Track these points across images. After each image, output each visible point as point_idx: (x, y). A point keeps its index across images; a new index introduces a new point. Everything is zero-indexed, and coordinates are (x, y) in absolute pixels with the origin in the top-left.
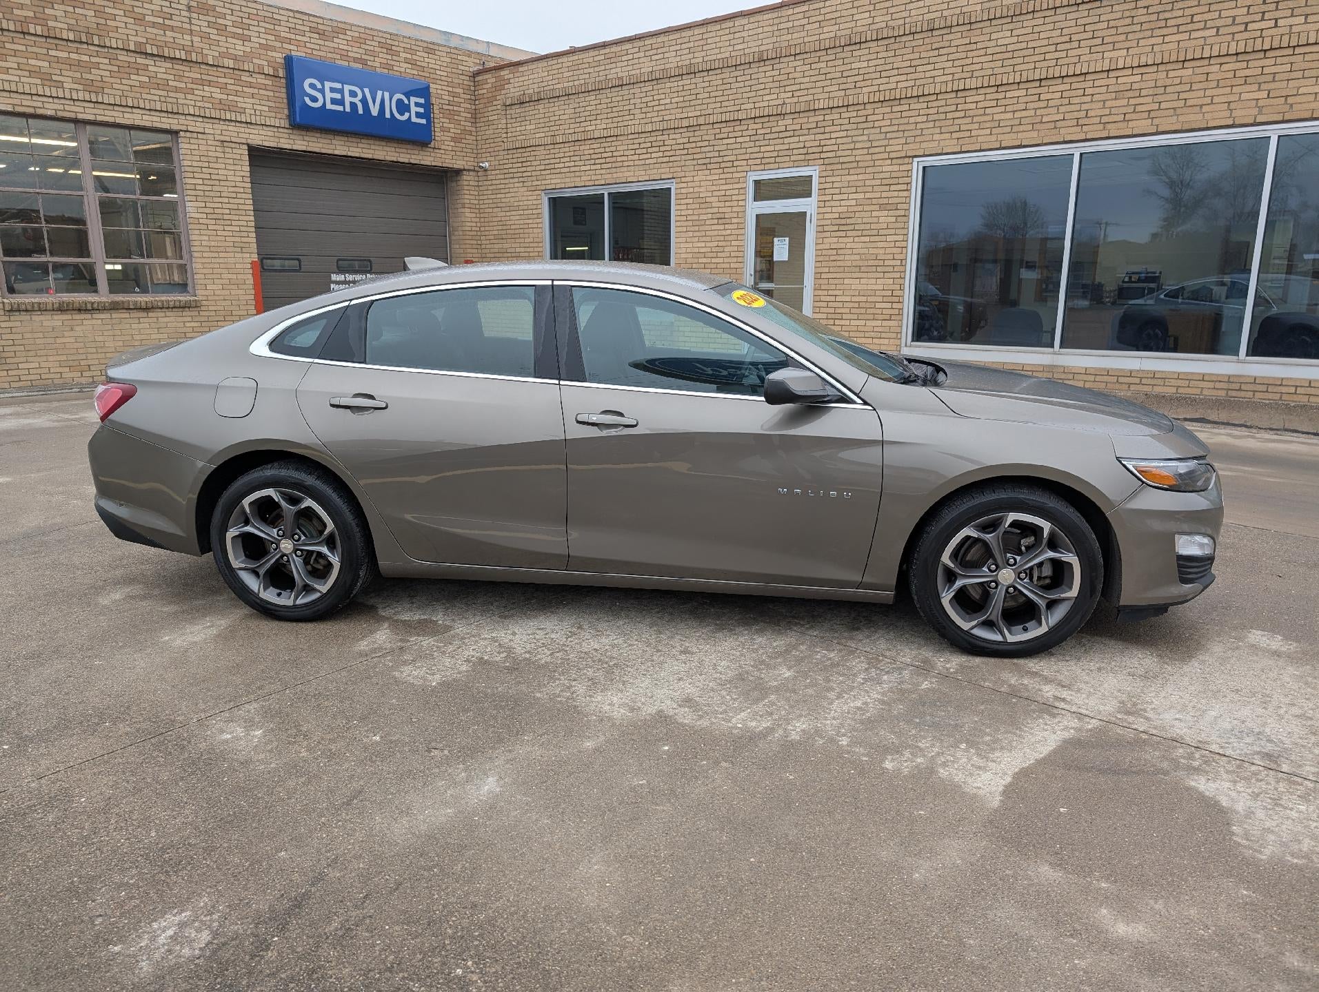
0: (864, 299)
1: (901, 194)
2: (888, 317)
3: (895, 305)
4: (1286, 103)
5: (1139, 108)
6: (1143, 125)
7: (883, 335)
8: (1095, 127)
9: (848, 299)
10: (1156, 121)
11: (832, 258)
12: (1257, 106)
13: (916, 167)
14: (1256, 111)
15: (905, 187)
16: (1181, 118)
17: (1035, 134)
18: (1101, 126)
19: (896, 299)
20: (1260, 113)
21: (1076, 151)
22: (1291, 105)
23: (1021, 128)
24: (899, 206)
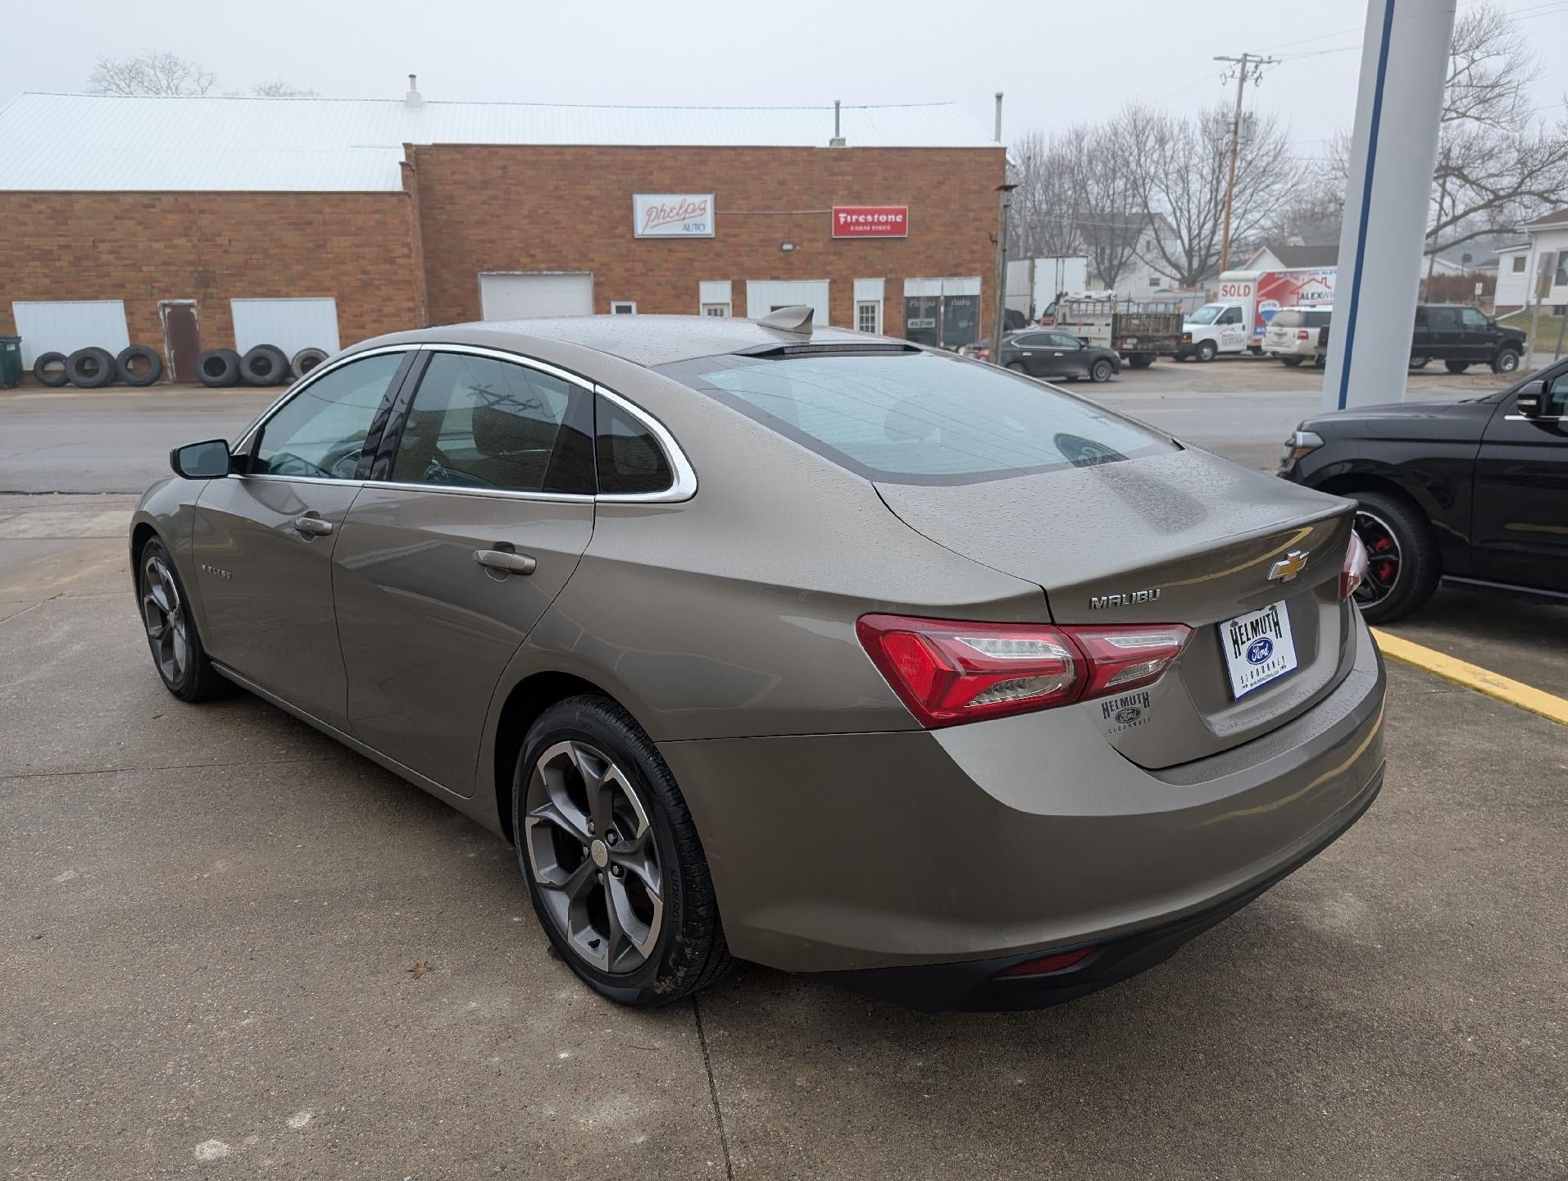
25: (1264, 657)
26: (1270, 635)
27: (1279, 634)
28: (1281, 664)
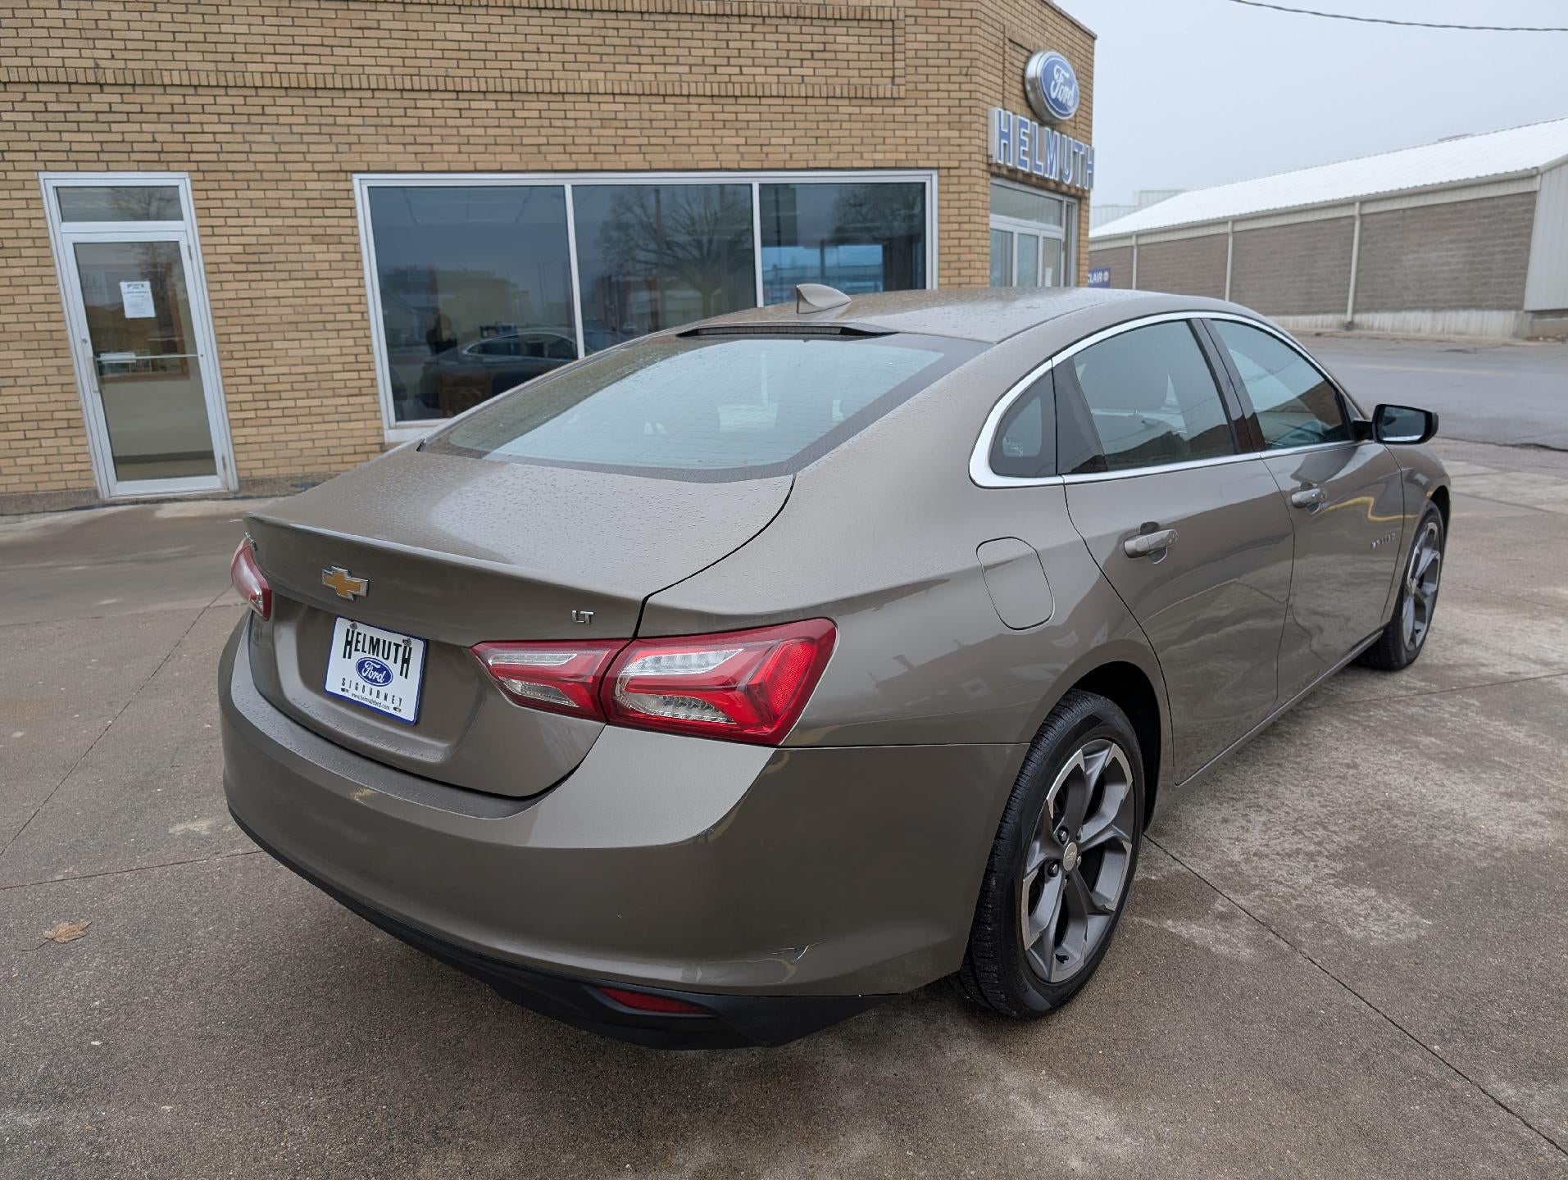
0: (313, 369)
1: (343, 222)
2: (356, 391)
3: (363, 375)
4: (762, 152)
5: (629, 141)
6: (636, 160)
7: (353, 416)
8: (584, 157)
9: (285, 370)
10: (648, 157)
11: (244, 312)
12: (738, 152)
13: (360, 186)
14: (738, 157)
15: (347, 213)
16: (672, 157)
17: (516, 158)
18: (591, 157)
19: (365, 366)
20: (743, 159)
21: (568, 182)
22: (767, 154)
23: (498, 149)
24: (344, 239)
25: (375, 681)
26: (395, 668)
27: (404, 673)
28: (396, 704)
